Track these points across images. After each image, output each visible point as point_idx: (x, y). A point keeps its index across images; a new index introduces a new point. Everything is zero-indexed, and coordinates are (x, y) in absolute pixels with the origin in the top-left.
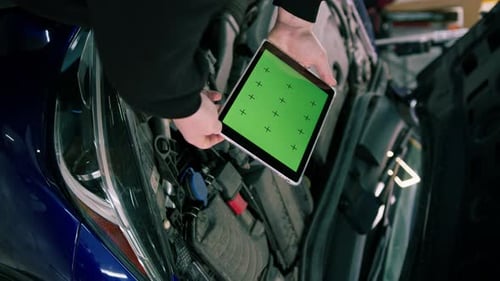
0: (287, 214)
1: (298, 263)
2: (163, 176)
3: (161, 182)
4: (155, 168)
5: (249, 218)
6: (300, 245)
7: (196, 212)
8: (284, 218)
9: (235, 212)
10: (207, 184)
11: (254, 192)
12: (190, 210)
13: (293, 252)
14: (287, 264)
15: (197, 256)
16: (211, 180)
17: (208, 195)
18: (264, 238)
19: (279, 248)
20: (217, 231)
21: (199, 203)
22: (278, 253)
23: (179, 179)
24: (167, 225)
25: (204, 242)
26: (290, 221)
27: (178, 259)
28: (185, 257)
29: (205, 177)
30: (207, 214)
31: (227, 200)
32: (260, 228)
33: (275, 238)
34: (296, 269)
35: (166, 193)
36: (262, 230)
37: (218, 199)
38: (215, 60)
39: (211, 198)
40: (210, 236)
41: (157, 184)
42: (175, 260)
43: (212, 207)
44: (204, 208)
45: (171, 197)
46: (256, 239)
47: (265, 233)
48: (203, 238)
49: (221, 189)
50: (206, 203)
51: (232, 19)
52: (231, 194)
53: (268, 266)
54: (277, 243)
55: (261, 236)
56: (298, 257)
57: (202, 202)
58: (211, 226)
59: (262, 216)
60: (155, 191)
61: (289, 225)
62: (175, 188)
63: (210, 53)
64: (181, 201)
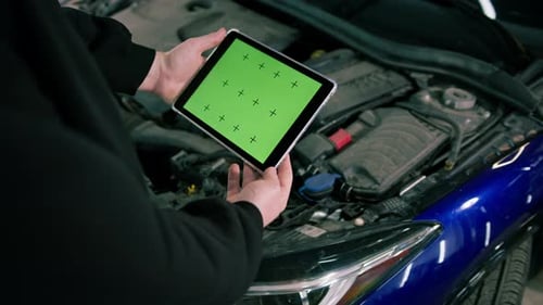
0: (352, 82)
1: (407, 72)
2: (306, 221)
3: (313, 224)
4: (298, 229)
5: (356, 127)
6: (387, 68)
7: (347, 187)
8: (358, 86)
9: (349, 144)
10: (318, 173)
11: (328, 119)
12: (344, 193)
13: (395, 78)
14: (406, 85)
15: (394, 191)
16: (313, 168)
17: (329, 172)
18: (381, 111)
19: (389, 94)
20: (369, 165)
21: (338, 183)
22: (395, 94)
23: (312, 204)
24: (359, 221)
25: (379, 180)
26: (361, 78)
27: (396, 211)
28: (393, 205)
29: (308, 175)
30: (349, 174)
31: (336, 152)
32: (368, 115)
33: (378, 98)
34: (413, 75)
35: (324, 219)
36: (370, 113)
37: (335, 161)
38: (182, 153)
39: (333, 170)
40: (374, 174)
41: (315, 228)
42: (396, 215)
43: (342, 169)
44: (343, 179)
45: (330, 213)
46: (379, 122)
47: (374, 109)
48: (376, 182)
49: (324, 157)
50: (339, 176)
51: (138, 128)
52: (330, 148)
53: (410, 110)
54: (383, 96)
55: (376, 114)
56: (401, 71)
57: (337, 180)
58: (363, 172)
59: (357, 110)
60: (323, 232)
61: (366, 81)
62: (320, 209)
63: (174, 158)
64: (335, 203)
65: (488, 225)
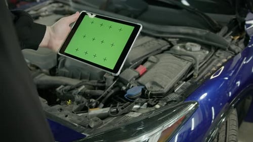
0: (142, 45)
1: (166, 39)
2: (130, 110)
3: (134, 111)
4: (127, 115)
5: (148, 64)
6: (157, 38)
7: (148, 91)
8: (144, 46)
9: (145, 72)
10: (132, 87)
11: (134, 62)
12: (147, 95)
13: (161, 42)
14: (167, 45)
15: (172, 90)
16: (130, 85)
17: (138, 86)
18: (158, 56)
19: (160, 49)
20: (157, 80)
21: (143, 91)
22: (163, 49)
23: (132, 102)
24: (158, 106)
25: (163, 86)
26: (146, 43)
27: (174, 99)
28: (172, 96)
29: (128, 88)
30: (148, 85)
31: (140, 76)
32: (152, 58)
33: (155, 51)
34: (170, 40)
35: (139, 108)
36: (153, 57)
37: (140, 80)
38: (62, 86)
39: (140, 84)
40: (160, 84)
41: (135, 113)
42: (175, 101)
43: (144, 83)
44: (145, 88)
45: (142, 105)
46: (158, 60)
47: (154, 55)
48: (162, 87)
49: (134, 79)
50: (143, 87)
51: (37, 77)
52: (137, 74)
53: (171, 54)
54: (158, 50)
55: (156, 57)
56: (163, 39)
57: (143, 89)
58: (154, 83)
59: (145, 57)
60: (140, 114)
61: (148, 44)
62: (136, 104)
63: (58, 89)
64: (144, 100)
65: (213, 108)
